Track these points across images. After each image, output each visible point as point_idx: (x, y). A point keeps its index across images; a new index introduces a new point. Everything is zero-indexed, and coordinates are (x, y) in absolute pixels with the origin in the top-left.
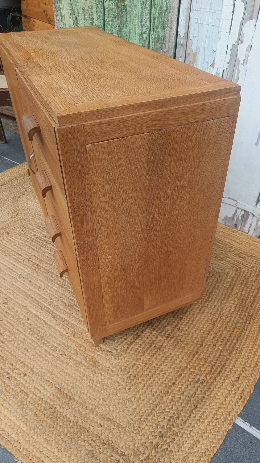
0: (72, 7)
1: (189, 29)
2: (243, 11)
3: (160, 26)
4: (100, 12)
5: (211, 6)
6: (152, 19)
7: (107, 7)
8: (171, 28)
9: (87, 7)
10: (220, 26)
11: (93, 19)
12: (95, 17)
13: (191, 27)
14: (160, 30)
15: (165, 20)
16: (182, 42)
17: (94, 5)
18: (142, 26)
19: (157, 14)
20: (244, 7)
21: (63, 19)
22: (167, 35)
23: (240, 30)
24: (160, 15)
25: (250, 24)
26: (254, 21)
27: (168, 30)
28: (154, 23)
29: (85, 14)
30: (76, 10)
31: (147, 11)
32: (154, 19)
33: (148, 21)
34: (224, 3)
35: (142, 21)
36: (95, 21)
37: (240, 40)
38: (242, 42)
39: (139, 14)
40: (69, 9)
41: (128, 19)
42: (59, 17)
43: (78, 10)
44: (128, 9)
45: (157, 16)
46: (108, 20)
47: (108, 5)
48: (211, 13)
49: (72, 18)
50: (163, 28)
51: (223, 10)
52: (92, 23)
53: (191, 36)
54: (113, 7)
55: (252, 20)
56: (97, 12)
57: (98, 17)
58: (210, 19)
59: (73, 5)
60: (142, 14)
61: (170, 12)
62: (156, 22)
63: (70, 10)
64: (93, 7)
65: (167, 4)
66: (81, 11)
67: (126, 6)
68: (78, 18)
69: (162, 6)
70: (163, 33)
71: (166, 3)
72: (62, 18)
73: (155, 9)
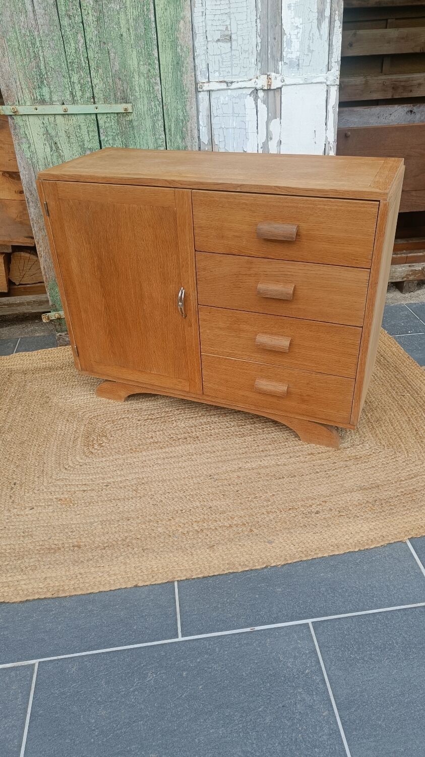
0: (47, 131)
1: (213, 135)
2: (266, 112)
3: (178, 137)
4: (93, 131)
5: (233, 111)
6: (167, 131)
7: (103, 125)
8: (192, 137)
9: (71, 129)
10: (247, 127)
11: (83, 141)
12: (86, 138)
13: (215, 132)
14: (180, 141)
15: (184, 129)
16: (206, 149)
17: (82, 125)
18: (156, 140)
19: (173, 125)
20: (266, 109)
21: (32, 147)
22: (189, 144)
23: (266, 129)
24: (176, 125)
25: (275, 123)
26: (278, 119)
27: (188, 139)
28: (170, 134)
29: (69, 137)
30: (53, 133)
31: (161, 123)
32: (170, 130)
33: (163, 133)
34: (246, 107)
35: (155, 135)
36: (86, 143)
37: (269, 137)
38: (271, 139)
39: (151, 127)
40: (42, 134)
41: (136, 134)
42: (25, 146)
43: (57, 134)
44: (135, 124)
45: (173, 127)
46: (106, 139)
47: (105, 122)
48: (235, 117)
49: (47, 144)
50: (183, 138)
51: (246, 113)
52: (82, 147)
53: (216, 141)
54: (113, 124)
55: (276, 118)
56: (88, 132)
57: (91, 138)
58: (234, 123)
59: (48, 128)
60: (154, 126)
61: (188, 121)
62: (173, 133)
63: (44, 134)
64: (82, 127)
65: (184, 113)
66: (62, 134)
67: (131, 121)
68: (58, 143)
69: (178, 115)
70: (184, 144)
71: (182, 113)
72: (29, 147)
73: (170, 120)
